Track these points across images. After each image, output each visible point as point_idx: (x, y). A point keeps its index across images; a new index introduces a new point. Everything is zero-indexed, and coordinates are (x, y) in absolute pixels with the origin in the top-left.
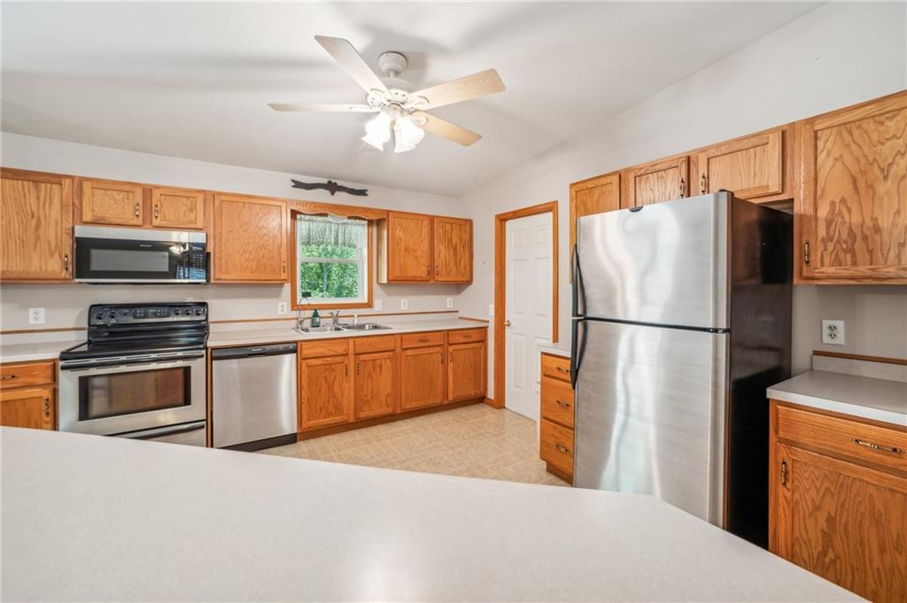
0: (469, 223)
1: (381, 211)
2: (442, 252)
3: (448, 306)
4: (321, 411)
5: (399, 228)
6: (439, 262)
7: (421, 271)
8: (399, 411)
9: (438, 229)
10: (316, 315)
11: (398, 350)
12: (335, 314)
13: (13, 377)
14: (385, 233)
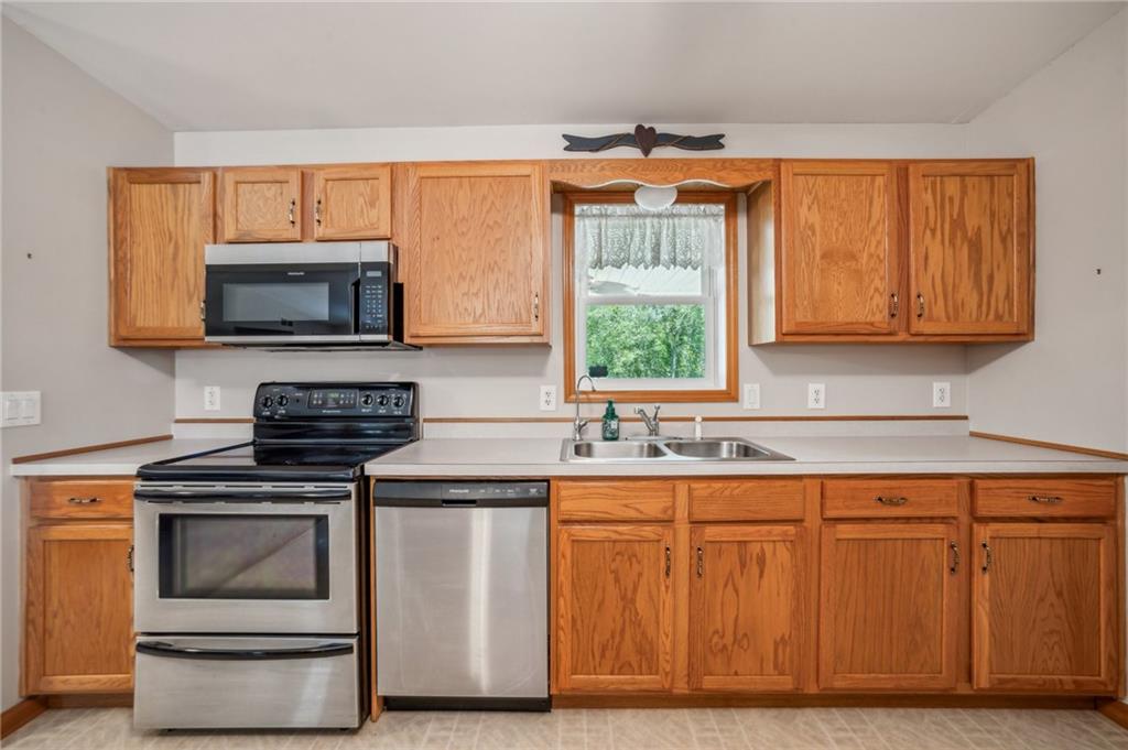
0: (1027, 167)
1: (758, 163)
2: (936, 258)
3: (936, 403)
4: (603, 656)
5: (807, 200)
6: (924, 284)
7: (871, 308)
8: (812, 689)
9: (922, 196)
10: (611, 414)
11: (813, 521)
12: (651, 414)
13: (94, 501)
14: (769, 232)
